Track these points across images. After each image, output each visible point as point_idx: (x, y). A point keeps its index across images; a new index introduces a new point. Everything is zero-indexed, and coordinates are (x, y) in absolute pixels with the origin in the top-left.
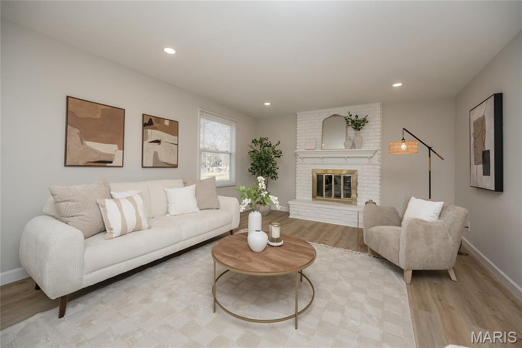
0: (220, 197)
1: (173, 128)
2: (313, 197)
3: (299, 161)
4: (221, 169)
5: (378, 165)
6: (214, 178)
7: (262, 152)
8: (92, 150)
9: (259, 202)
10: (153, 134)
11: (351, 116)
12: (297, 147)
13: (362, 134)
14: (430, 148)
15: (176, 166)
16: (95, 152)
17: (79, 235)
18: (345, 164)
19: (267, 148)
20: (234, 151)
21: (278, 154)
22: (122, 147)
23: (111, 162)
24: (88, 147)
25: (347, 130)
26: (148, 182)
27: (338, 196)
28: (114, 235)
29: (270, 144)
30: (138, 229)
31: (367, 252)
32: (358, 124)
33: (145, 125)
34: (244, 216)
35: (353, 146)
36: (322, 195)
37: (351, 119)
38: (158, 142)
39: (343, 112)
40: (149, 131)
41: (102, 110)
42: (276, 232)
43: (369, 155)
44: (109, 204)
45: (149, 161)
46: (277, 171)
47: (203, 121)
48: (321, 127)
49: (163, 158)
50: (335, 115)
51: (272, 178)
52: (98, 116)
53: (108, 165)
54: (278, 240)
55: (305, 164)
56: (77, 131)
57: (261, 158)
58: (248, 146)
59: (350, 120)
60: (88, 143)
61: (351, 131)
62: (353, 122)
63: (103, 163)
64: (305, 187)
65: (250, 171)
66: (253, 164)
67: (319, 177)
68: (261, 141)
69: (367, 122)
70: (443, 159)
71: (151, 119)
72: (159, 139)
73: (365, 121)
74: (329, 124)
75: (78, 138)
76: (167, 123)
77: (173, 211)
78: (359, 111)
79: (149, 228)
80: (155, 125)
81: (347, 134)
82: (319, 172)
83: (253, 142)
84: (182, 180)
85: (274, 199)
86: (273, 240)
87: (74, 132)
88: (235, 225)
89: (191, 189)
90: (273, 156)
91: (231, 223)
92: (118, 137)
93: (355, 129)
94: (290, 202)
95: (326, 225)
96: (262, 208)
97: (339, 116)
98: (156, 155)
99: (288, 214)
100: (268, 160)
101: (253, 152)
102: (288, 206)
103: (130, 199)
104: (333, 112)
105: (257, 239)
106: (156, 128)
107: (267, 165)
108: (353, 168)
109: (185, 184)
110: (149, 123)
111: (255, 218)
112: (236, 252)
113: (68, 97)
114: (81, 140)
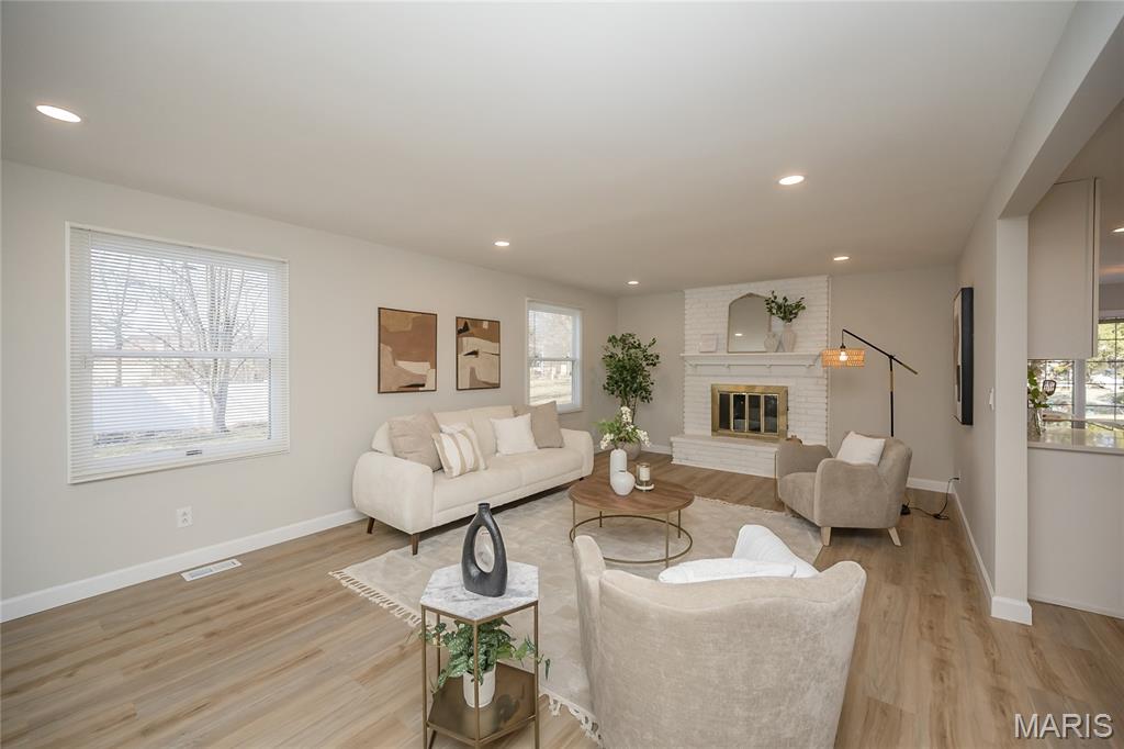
0: (563, 431)
1: (492, 331)
2: (713, 430)
3: (689, 370)
4: (540, 373)
5: (823, 377)
6: (555, 402)
7: (626, 358)
8: (405, 371)
9: (623, 439)
10: (470, 343)
11: (775, 297)
12: (686, 348)
13: (793, 328)
14: (891, 357)
15: (496, 386)
16: (409, 374)
17: (430, 471)
18: (766, 376)
19: (633, 350)
20: (578, 356)
21: (653, 361)
22: (434, 366)
23: (423, 385)
24: (400, 369)
25: (770, 320)
26: (470, 410)
27: (755, 429)
28: (454, 474)
29: (639, 345)
30: (475, 470)
31: (783, 510)
32: (788, 312)
33: (459, 332)
34: (602, 458)
35: (780, 346)
36: (728, 428)
37: (776, 303)
38: (475, 353)
39: (764, 289)
40: (465, 339)
41: (413, 320)
42: (645, 473)
43: (807, 363)
44: (442, 439)
45: (465, 382)
46: (651, 388)
47: (531, 313)
48: (727, 314)
49: (482, 376)
50: (750, 295)
51: (643, 398)
52: (410, 328)
53: (421, 389)
54: (647, 483)
55: (700, 376)
56: (389, 349)
57: (624, 367)
58: (601, 348)
59: (773, 305)
60: (402, 364)
61: (777, 323)
62: (779, 307)
63: (415, 387)
64: (698, 414)
65: (605, 388)
66: (610, 378)
67: (724, 398)
68: (623, 340)
69: (804, 308)
70: (916, 373)
71: (466, 324)
72: (476, 349)
73: (799, 306)
74: (740, 310)
75: (390, 357)
76: (485, 325)
77: (504, 449)
78: (788, 290)
79: (486, 469)
80: (472, 329)
81: (770, 326)
82: (725, 389)
83: (610, 340)
84: (510, 407)
85: (642, 434)
86: (641, 483)
87: (387, 351)
88: (587, 470)
89: (524, 420)
90: (644, 364)
91: (581, 468)
92: (429, 353)
93: (783, 319)
94: (672, 439)
95: (733, 475)
96: (627, 445)
97: (758, 296)
98: (473, 371)
99: (670, 458)
100: (635, 370)
101: (611, 357)
102: (671, 444)
103: (464, 433)
104: (745, 289)
105: (622, 481)
106: (472, 335)
107: (634, 378)
108: (782, 383)
109: (516, 414)
110: (465, 328)
111: (619, 458)
112: (597, 495)
113: (380, 308)
114: (394, 360)
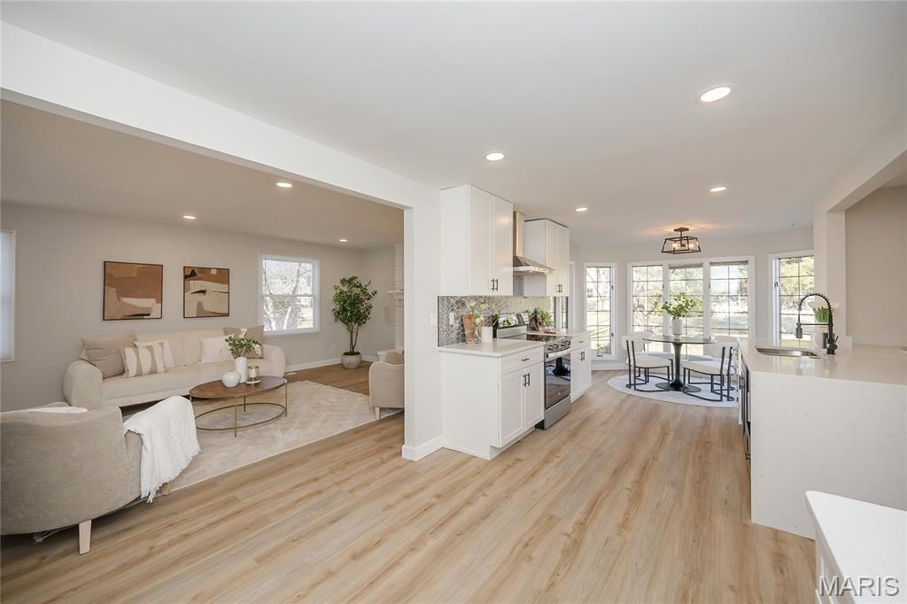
1: (223, 276)
7: (349, 294)
8: (129, 305)
10: (196, 285)
15: (228, 315)
16: (134, 307)
17: (98, 373)
19: (355, 289)
20: (317, 293)
22: (160, 301)
23: (149, 315)
24: (124, 303)
29: (360, 285)
30: (153, 372)
33: (186, 277)
38: (203, 292)
40: (192, 282)
41: (138, 269)
44: (129, 352)
45: (192, 311)
47: (266, 262)
49: (208, 307)
52: (135, 275)
53: (146, 317)
56: (116, 289)
60: (125, 300)
63: (140, 316)
68: (350, 281)
71: (194, 271)
72: (203, 289)
75: (115, 296)
76: (214, 272)
80: (199, 275)
87: (112, 291)
90: (364, 298)
92: (154, 292)
98: (200, 305)
103: (150, 348)
106: (200, 279)
110: (191, 274)
113: (105, 262)
114: (118, 297)
